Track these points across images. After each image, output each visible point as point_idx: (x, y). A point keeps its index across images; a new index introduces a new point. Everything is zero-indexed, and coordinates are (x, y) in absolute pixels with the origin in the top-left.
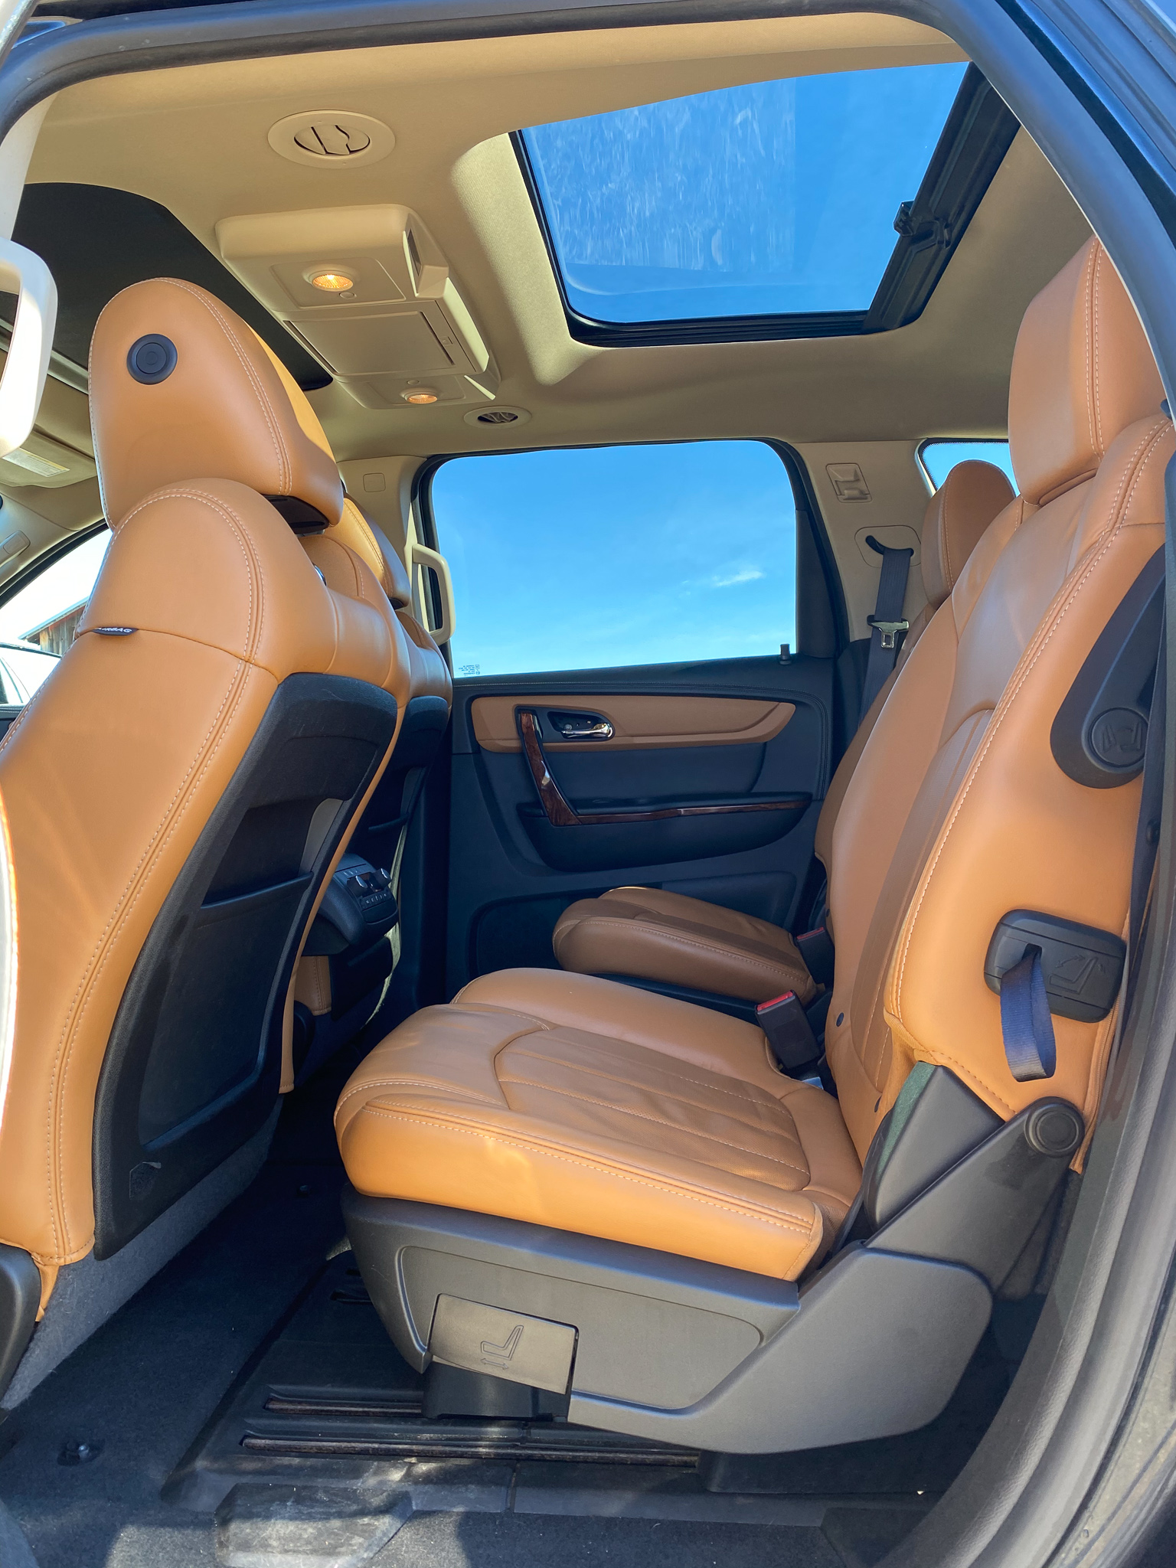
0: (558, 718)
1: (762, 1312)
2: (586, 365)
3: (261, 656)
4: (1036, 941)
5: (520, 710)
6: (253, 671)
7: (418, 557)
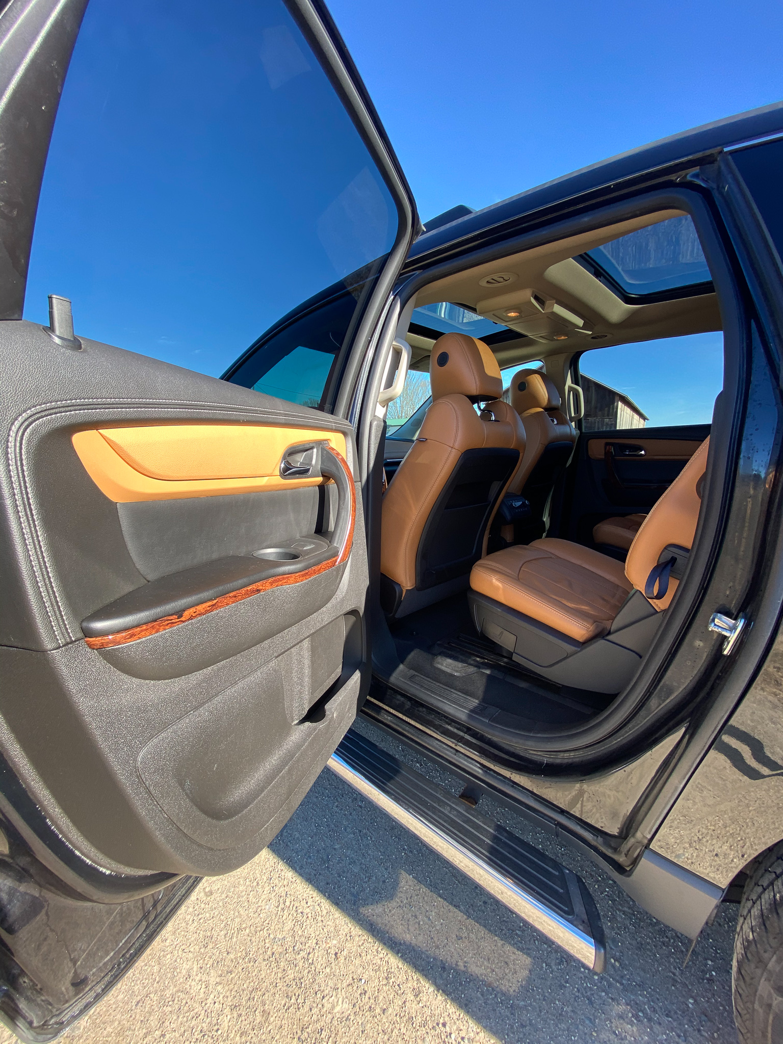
0: (624, 447)
1: (570, 648)
2: (634, 313)
3: (457, 446)
4: (676, 556)
5: (607, 444)
6: (454, 450)
7: (570, 389)
